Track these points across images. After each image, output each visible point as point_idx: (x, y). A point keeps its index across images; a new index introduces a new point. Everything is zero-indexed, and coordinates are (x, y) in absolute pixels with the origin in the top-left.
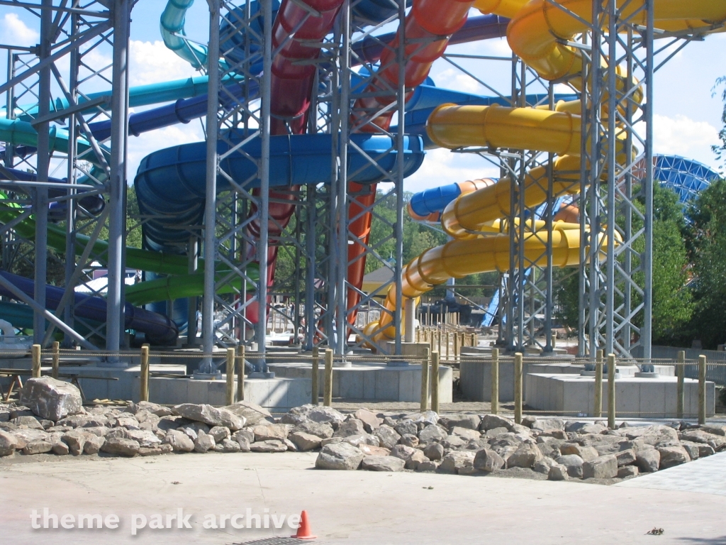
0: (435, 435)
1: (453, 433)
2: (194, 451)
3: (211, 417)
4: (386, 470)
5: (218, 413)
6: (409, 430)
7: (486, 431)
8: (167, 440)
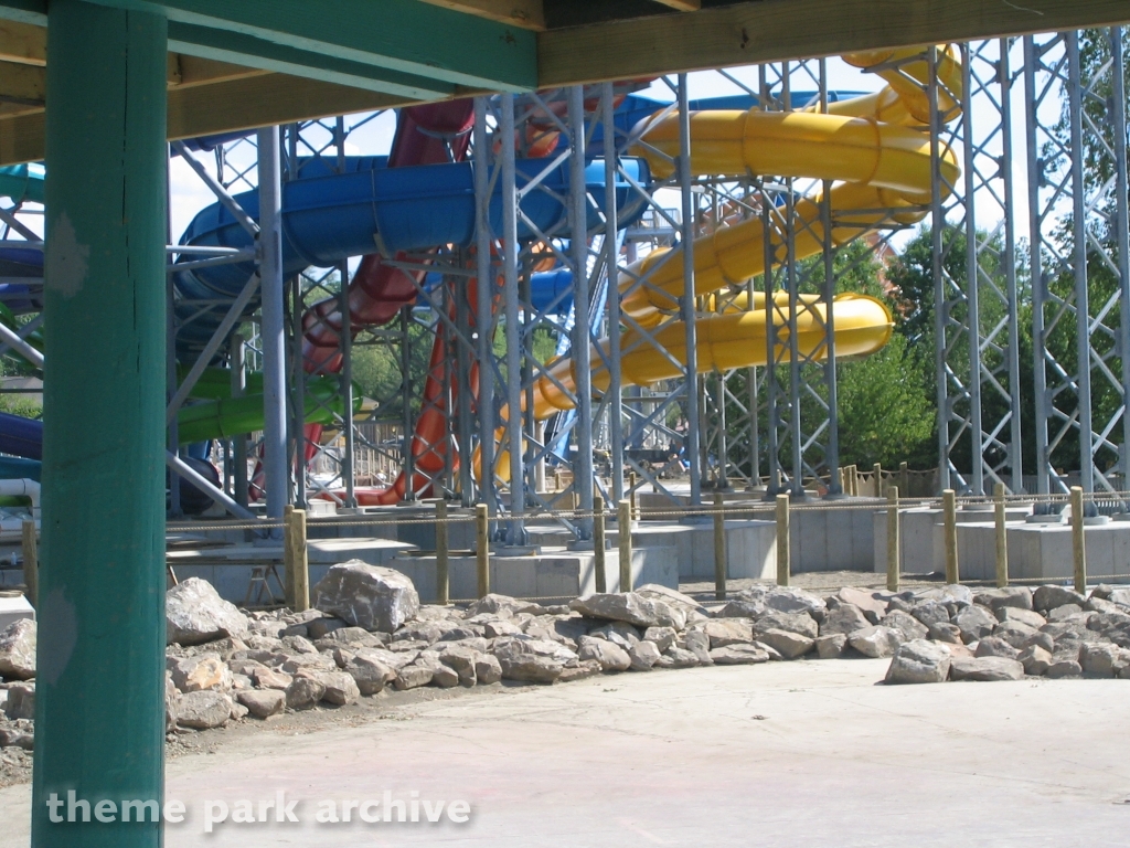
0: (983, 622)
1: (1007, 618)
2: (631, 669)
3: (640, 612)
4: (1004, 679)
5: (650, 605)
6: (937, 617)
7: (1048, 611)
8: (590, 654)
